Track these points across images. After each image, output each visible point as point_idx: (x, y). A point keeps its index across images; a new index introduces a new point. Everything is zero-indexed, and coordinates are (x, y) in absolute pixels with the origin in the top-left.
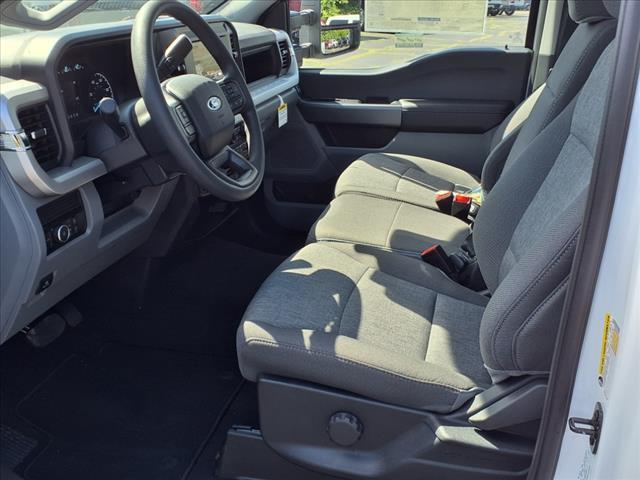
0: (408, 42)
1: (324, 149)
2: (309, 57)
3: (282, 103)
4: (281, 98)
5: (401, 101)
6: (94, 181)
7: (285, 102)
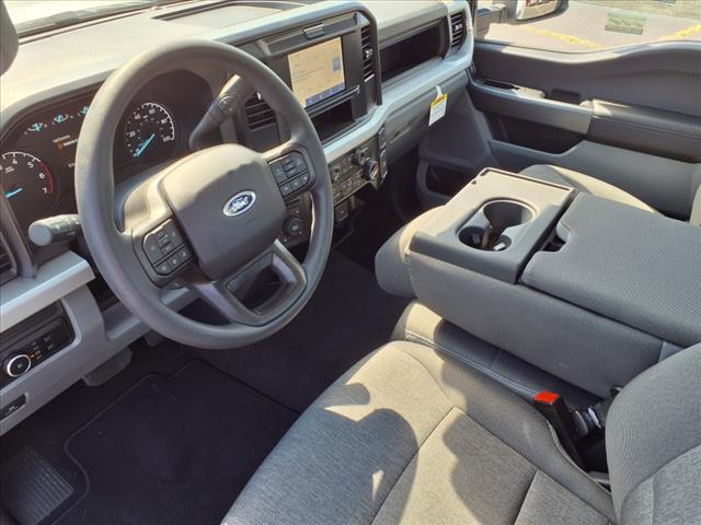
0: (622, 25)
1: (489, 143)
2: (499, 22)
3: (440, 94)
4: (439, 89)
5: (595, 102)
6: (88, 284)
7: (443, 93)
